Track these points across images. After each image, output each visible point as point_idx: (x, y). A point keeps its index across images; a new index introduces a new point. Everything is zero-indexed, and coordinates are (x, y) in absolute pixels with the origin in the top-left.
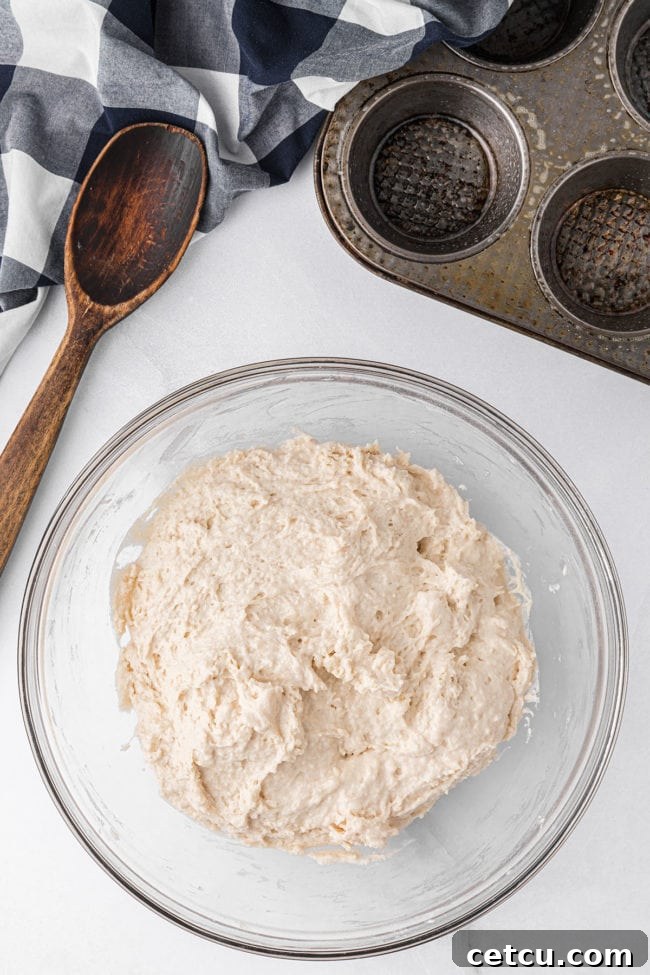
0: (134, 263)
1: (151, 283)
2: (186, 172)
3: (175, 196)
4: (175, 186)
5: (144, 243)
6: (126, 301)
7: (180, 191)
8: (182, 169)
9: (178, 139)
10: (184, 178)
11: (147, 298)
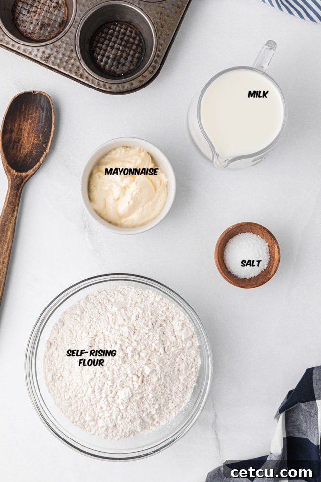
0: (31, 152)
1: (40, 159)
2: (45, 110)
3: (42, 120)
4: (42, 116)
5: (33, 143)
6: (31, 168)
7: (44, 117)
8: (43, 109)
9: (38, 97)
10: (45, 112)
11: (40, 166)
